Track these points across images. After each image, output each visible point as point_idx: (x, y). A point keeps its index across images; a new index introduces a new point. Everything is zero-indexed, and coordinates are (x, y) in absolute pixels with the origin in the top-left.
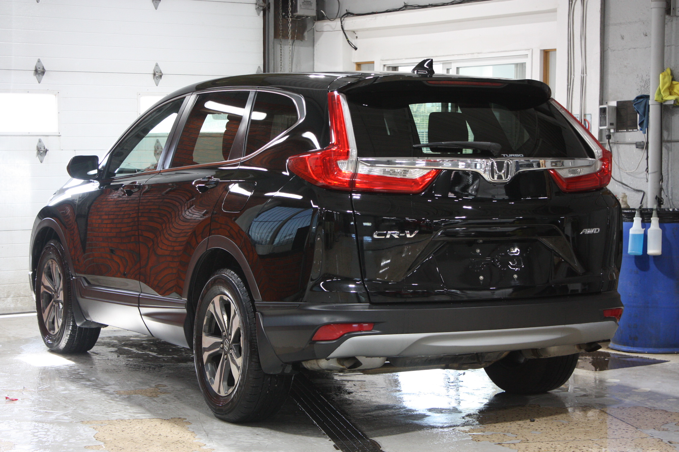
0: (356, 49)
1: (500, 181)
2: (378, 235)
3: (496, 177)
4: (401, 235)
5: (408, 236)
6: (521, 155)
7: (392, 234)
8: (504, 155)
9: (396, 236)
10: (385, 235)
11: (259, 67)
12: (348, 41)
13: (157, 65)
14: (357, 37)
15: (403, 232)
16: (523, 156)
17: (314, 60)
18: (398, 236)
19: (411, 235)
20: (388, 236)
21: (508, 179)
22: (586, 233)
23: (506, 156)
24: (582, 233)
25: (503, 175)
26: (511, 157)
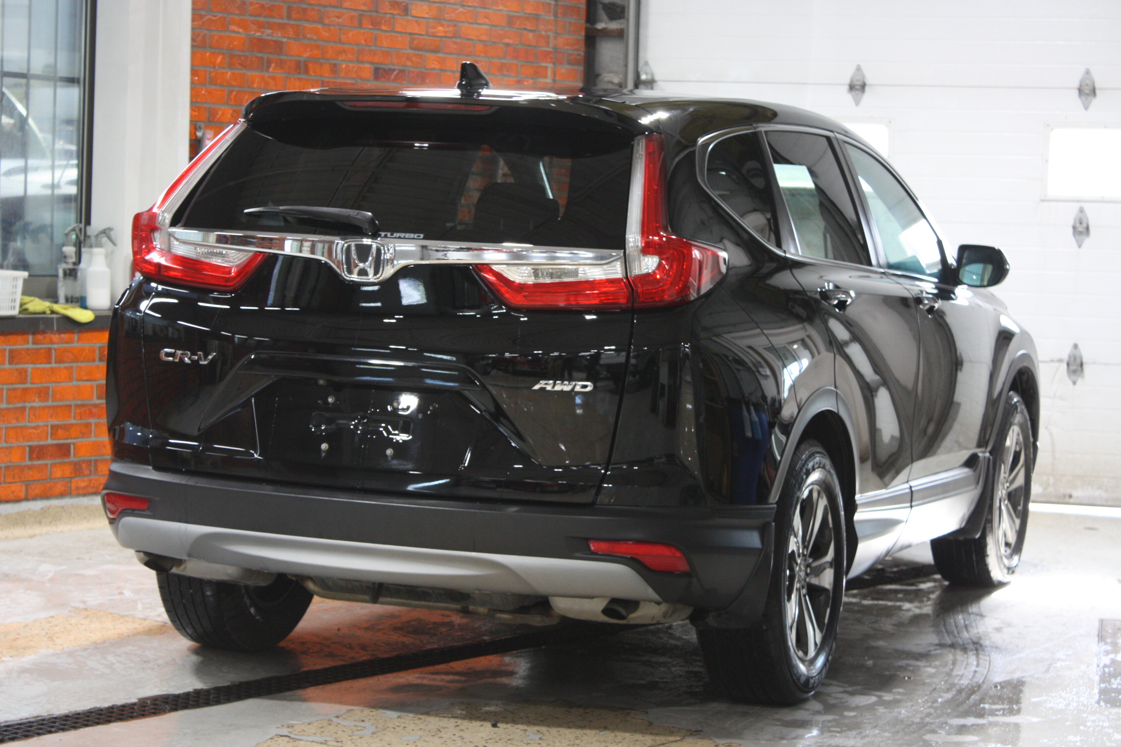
1: (363, 279)
2: (166, 355)
3: (355, 271)
4: (193, 358)
5: (202, 361)
7: (182, 356)
9: (186, 359)
10: (173, 355)
15: (196, 355)
16: (422, 237)
19: (205, 360)
20: (177, 359)
21: (378, 276)
22: (549, 388)
23: (386, 236)
24: (537, 387)
25: (368, 269)
26: (395, 238)
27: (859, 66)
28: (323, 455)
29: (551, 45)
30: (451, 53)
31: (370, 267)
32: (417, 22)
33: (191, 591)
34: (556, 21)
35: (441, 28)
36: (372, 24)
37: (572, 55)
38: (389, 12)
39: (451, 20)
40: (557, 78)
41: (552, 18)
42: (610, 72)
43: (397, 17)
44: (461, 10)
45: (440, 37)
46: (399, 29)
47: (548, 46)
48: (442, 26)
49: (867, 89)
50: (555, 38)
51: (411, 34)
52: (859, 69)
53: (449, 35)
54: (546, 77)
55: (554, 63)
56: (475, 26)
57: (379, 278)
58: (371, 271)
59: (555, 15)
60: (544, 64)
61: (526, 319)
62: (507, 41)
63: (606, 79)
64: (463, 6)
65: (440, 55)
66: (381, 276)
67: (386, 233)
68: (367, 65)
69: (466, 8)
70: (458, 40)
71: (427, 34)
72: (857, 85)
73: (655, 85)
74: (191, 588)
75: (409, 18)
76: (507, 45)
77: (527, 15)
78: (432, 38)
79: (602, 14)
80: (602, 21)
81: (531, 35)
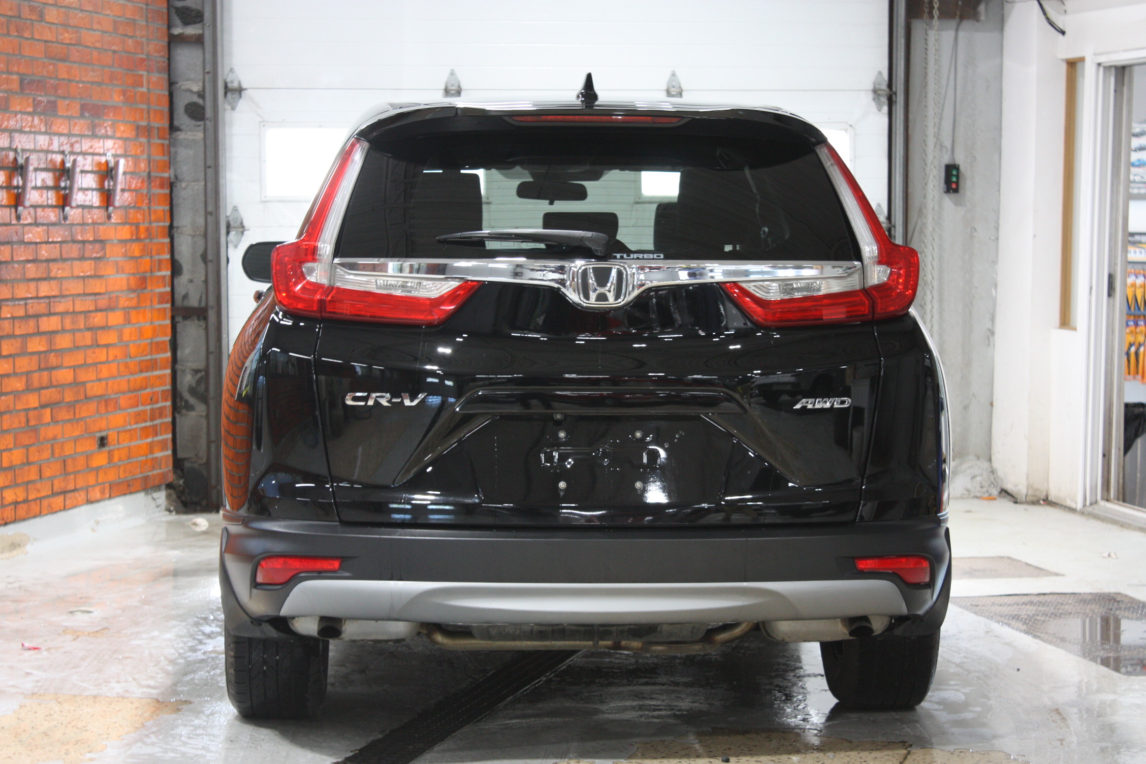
0: (1063, 33)
1: (602, 304)
2: (355, 399)
3: (593, 296)
4: (394, 400)
5: (407, 403)
6: (660, 256)
7: (378, 399)
8: (618, 256)
9: (384, 402)
10: (365, 399)
11: (880, 73)
12: (1048, 19)
13: (674, 75)
14: (1065, 11)
15: (399, 396)
16: (662, 256)
17: (1002, 56)
18: (389, 402)
19: (412, 401)
20: (371, 403)
21: (620, 300)
22: (810, 406)
23: (622, 258)
24: (798, 406)
25: (608, 294)
26: (633, 259)
27: (452, 70)
28: (562, 494)
29: (145, 52)
30: (75, 62)
31: (609, 291)
32: (50, 28)
33: (277, 658)
34: (147, 26)
35: (66, 35)
36: (17, 31)
37: (159, 62)
38: (29, 17)
39: (74, 27)
40: (151, 87)
41: (144, 23)
42: (188, 80)
43: (35, 23)
44: (80, 15)
45: (66, 44)
46: (37, 37)
47: (142, 53)
48: (68, 32)
49: (463, 93)
50: (148, 44)
51: (46, 41)
52: (452, 73)
53: (73, 42)
54: (142, 86)
55: (148, 71)
56: (91, 32)
57: (620, 303)
58: (611, 297)
59: (147, 21)
60: (141, 73)
61: (778, 336)
62: (114, 48)
63: (183, 87)
64: (82, 11)
65: (67, 64)
66: (624, 300)
67: (622, 255)
68: (15, 77)
69: (84, 12)
70: (80, 48)
71: (57, 42)
72: (453, 90)
73: (243, 93)
74: (278, 655)
75: (43, 23)
76: (114, 52)
77: (128, 21)
78: (61, 45)
79: (177, 20)
80: (176, 26)
81: (130, 41)
